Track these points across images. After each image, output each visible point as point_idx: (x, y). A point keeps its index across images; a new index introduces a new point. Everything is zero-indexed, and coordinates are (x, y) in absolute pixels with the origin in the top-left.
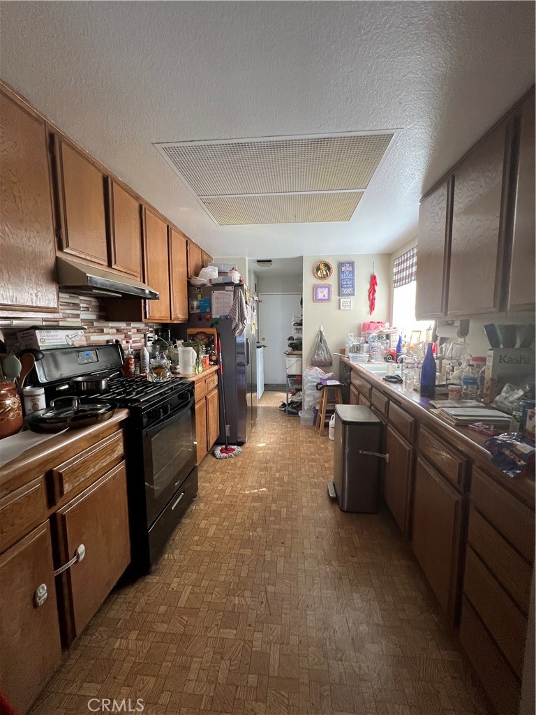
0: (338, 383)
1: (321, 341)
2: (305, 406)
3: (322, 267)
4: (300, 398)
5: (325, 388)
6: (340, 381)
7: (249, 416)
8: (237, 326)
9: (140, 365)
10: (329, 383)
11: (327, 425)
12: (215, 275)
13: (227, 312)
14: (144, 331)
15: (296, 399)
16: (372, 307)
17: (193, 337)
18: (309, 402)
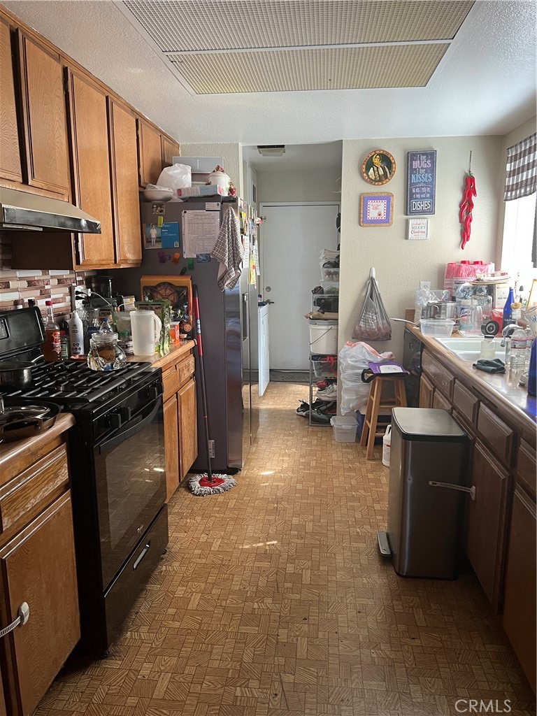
0: (399, 370)
1: (371, 296)
2: (343, 409)
3: (376, 161)
4: (333, 394)
5: (377, 378)
6: (404, 367)
7: (246, 424)
8: (227, 272)
9: (69, 341)
10: (384, 369)
11: (379, 442)
12: (186, 181)
13: (209, 248)
14: (69, 282)
15: (326, 396)
16: (465, 235)
17: (152, 291)
18: (349, 401)
